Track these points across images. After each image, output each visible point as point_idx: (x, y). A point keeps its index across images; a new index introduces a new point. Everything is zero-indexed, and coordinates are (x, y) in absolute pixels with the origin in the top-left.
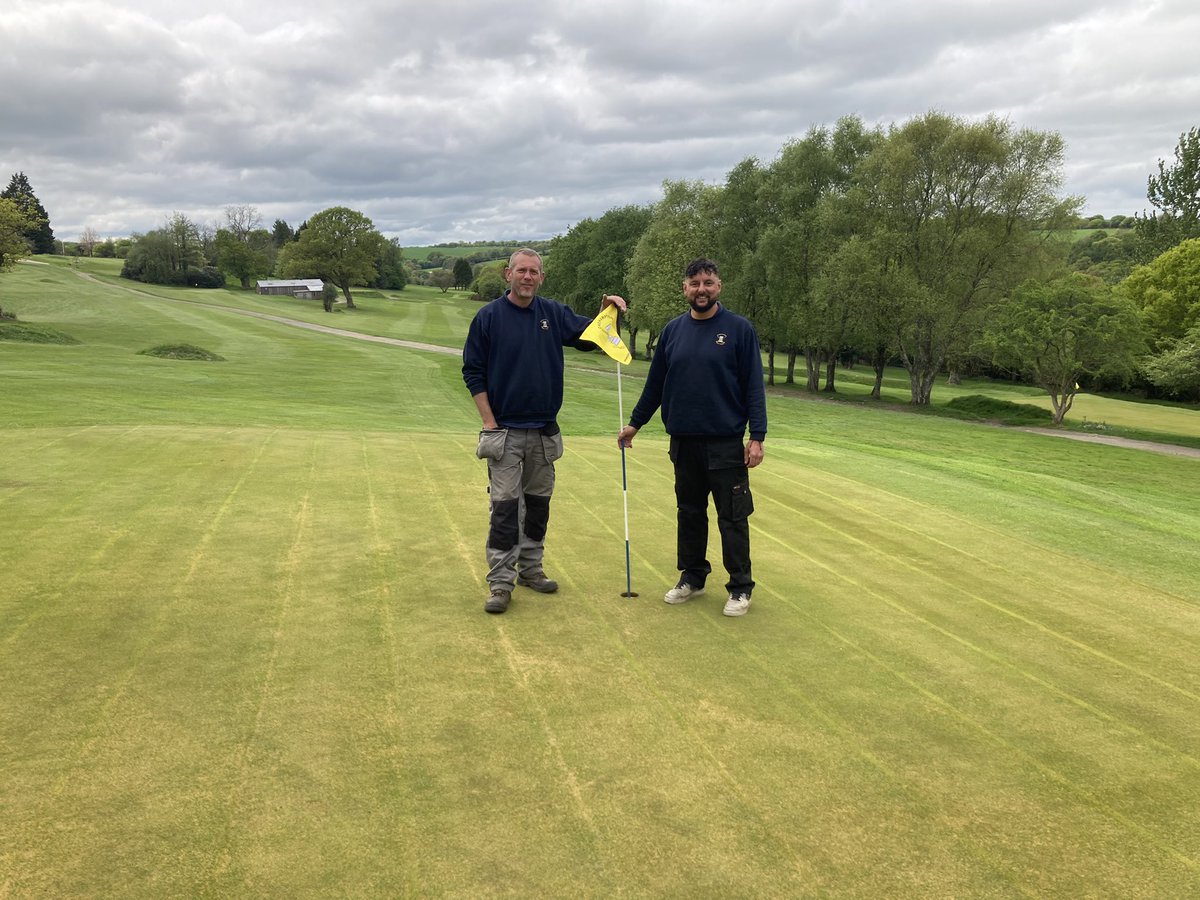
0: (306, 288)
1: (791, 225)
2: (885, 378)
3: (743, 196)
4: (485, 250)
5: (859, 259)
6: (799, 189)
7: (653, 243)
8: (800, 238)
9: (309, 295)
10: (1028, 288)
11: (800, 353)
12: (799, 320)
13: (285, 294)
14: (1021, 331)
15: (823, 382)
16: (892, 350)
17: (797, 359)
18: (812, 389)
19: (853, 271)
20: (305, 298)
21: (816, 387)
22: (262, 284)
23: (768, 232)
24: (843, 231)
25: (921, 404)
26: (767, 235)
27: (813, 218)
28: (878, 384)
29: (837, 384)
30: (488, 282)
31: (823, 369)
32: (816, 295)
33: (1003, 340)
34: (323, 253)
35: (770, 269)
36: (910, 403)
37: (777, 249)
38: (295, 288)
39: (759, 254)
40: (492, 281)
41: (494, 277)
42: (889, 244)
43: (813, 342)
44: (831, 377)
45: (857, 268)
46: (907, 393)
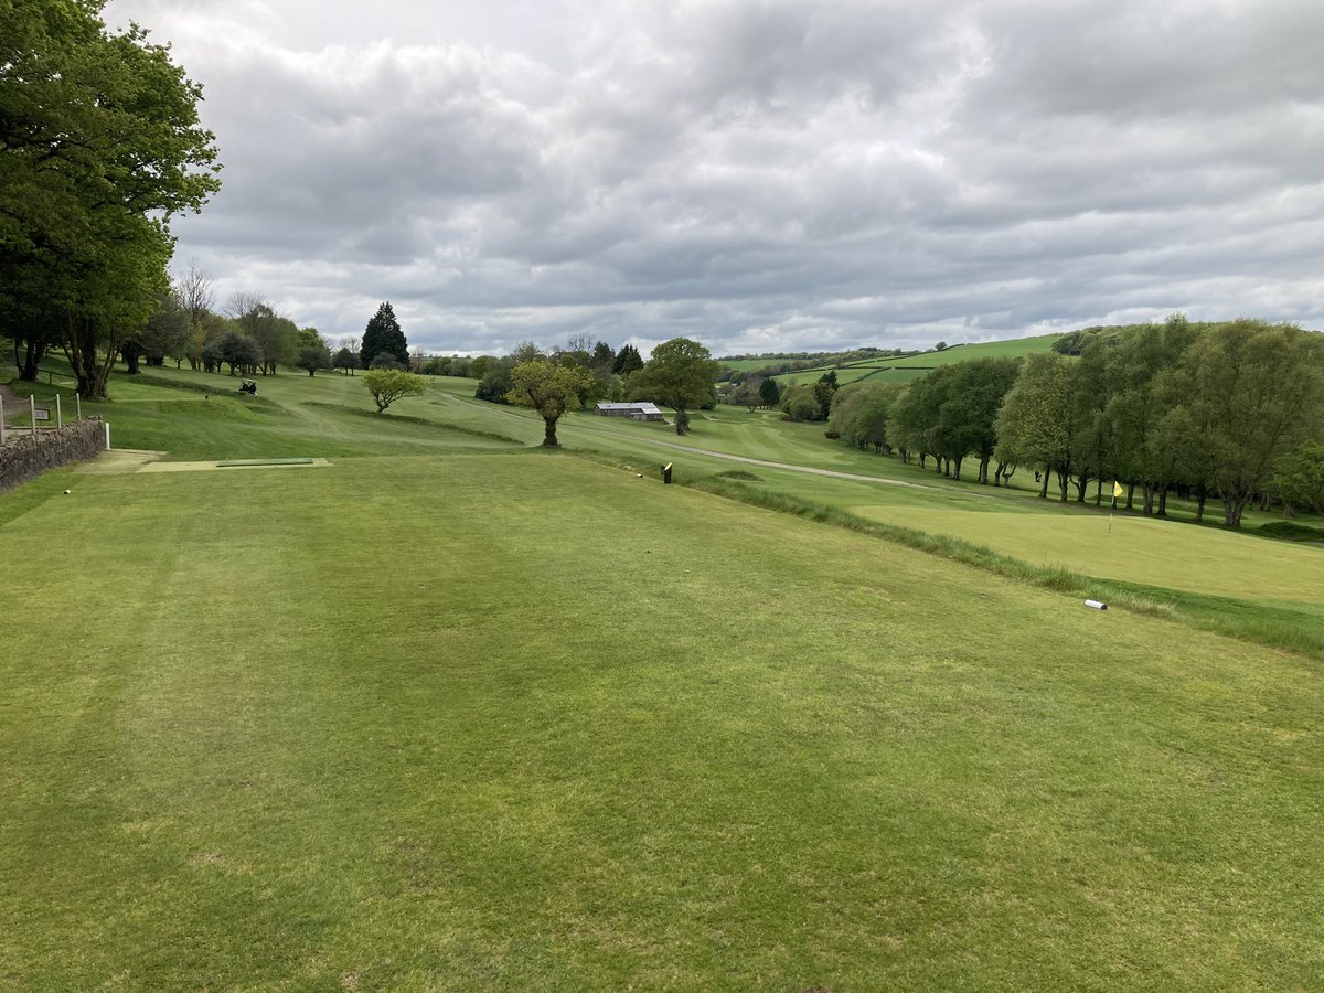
0: (641, 410)
1: (1131, 394)
2: (1205, 507)
3: (1093, 368)
4: (774, 363)
5: (1182, 422)
6: (1139, 368)
7: (1019, 398)
8: (1139, 404)
9: (644, 418)
10: (1307, 446)
11: (1138, 484)
12: (1138, 462)
13: (622, 415)
14: (1299, 476)
15: (1156, 509)
16: (1209, 485)
17: (1135, 489)
18: (1148, 513)
19: (1177, 429)
20: (640, 420)
21: (1151, 511)
22: (603, 406)
23: (1114, 398)
24: (1170, 400)
25: (1233, 525)
26: (1114, 400)
27: (1149, 389)
28: (1201, 511)
29: (1167, 510)
30: (801, 403)
31: (1157, 498)
32: (1151, 445)
33: (1287, 481)
34: (666, 380)
35: (1115, 424)
36: (1225, 525)
37: (1121, 411)
38: (631, 410)
39: (1106, 414)
40: (806, 402)
41: (806, 398)
42: (1205, 412)
43: (1147, 478)
44: (1163, 504)
45: (1182, 428)
46: (1223, 519)
